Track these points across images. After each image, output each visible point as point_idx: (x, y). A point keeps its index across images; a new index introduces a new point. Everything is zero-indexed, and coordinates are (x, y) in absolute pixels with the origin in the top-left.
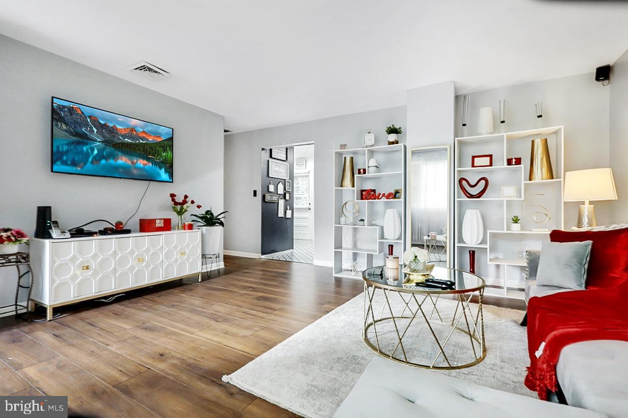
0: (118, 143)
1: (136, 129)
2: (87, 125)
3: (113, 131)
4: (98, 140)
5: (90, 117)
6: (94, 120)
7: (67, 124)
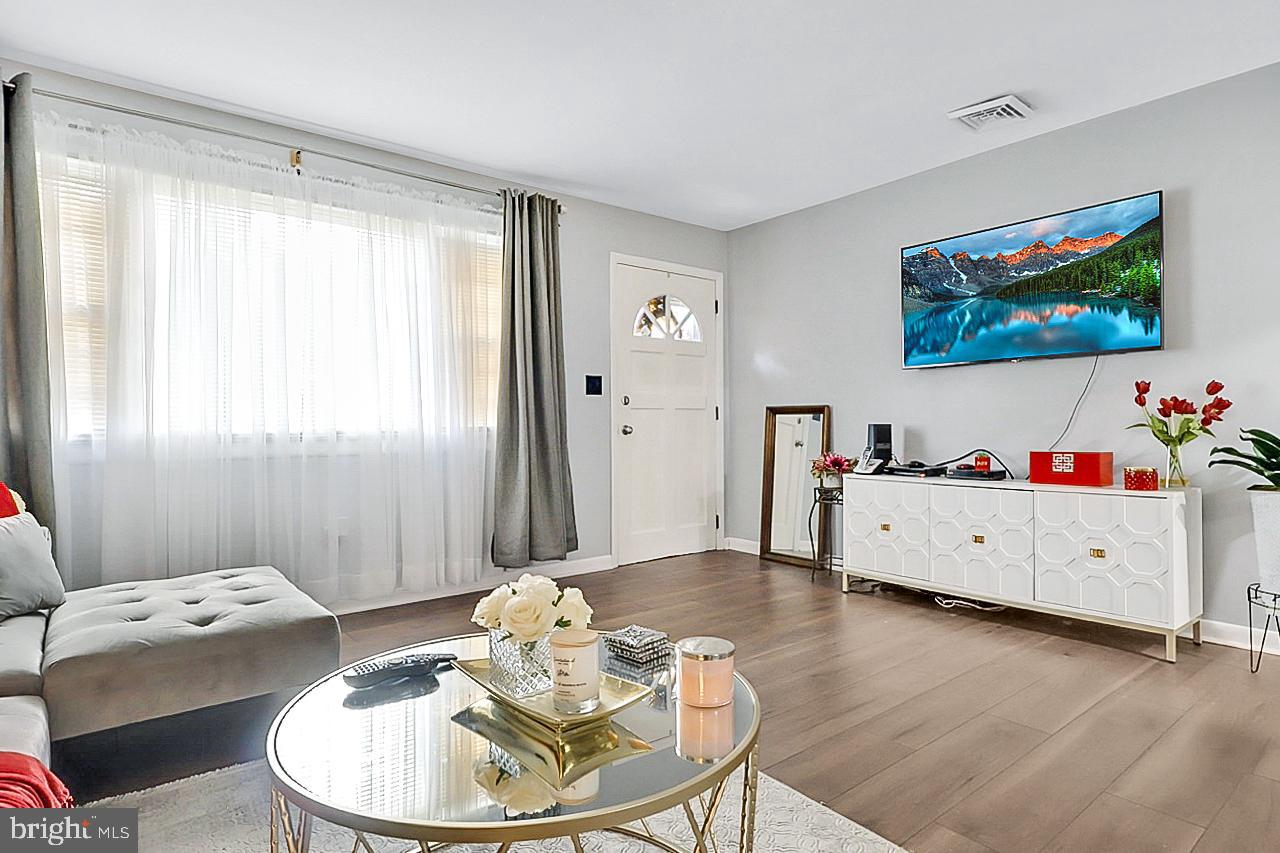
0: (1008, 287)
1: (1046, 242)
2: (949, 273)
3: (995, 266)
4: (971, 293)
5: (954, 257)
6: (961, 260)
7: (920, 286)
